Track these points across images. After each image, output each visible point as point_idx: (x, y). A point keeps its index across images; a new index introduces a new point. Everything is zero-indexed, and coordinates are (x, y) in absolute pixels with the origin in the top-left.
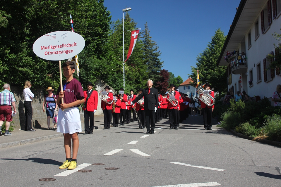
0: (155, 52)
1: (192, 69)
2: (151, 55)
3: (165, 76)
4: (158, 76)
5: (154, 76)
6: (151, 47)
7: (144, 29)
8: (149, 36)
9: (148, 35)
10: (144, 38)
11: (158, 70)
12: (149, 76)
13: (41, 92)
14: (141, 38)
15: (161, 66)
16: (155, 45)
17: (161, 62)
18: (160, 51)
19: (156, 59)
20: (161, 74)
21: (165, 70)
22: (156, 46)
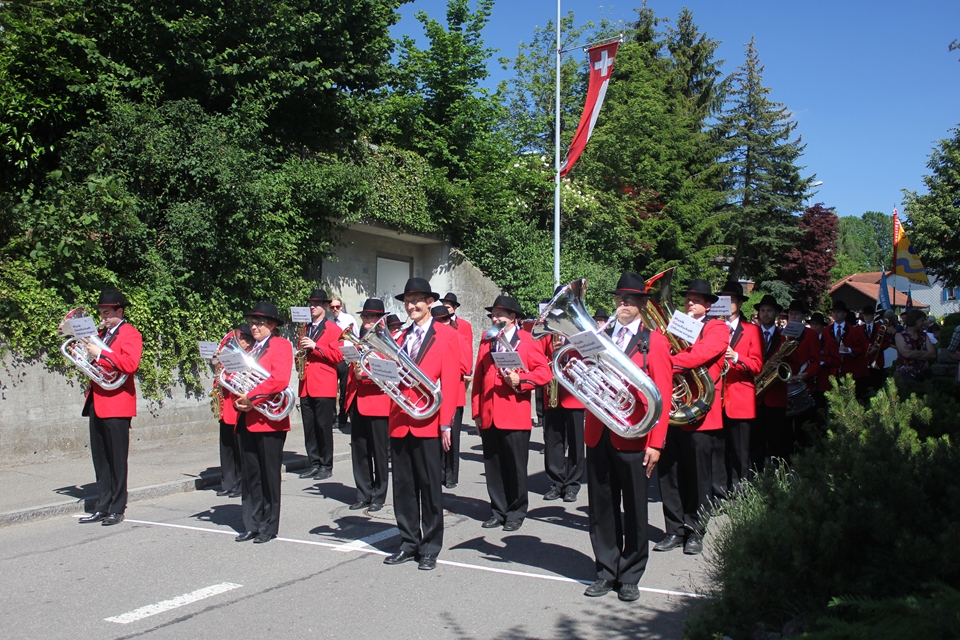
0: (781, 142)
1: (907, 201)
2: (769, 153)
3: (817, 231)
4: (790, 229)
5: (775, 229)
6: (769, 126)
7: (743, 61)
8: (763, 85)
9: (756, 81)
10: (744, 95)
11: (794, 209)
12: (759, 228)
14: (734, 93)
15: (804, 193)
16: (784, 117)
17: (803, 176)
18: (800, 140)
19: (786, 168)
20: (806, 221)
21: (824, 207)
22: (788, 120)
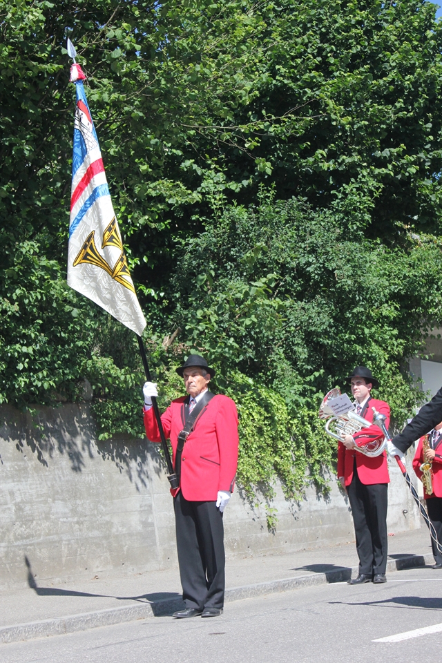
13: (81, 421)
